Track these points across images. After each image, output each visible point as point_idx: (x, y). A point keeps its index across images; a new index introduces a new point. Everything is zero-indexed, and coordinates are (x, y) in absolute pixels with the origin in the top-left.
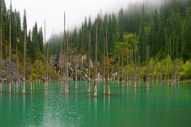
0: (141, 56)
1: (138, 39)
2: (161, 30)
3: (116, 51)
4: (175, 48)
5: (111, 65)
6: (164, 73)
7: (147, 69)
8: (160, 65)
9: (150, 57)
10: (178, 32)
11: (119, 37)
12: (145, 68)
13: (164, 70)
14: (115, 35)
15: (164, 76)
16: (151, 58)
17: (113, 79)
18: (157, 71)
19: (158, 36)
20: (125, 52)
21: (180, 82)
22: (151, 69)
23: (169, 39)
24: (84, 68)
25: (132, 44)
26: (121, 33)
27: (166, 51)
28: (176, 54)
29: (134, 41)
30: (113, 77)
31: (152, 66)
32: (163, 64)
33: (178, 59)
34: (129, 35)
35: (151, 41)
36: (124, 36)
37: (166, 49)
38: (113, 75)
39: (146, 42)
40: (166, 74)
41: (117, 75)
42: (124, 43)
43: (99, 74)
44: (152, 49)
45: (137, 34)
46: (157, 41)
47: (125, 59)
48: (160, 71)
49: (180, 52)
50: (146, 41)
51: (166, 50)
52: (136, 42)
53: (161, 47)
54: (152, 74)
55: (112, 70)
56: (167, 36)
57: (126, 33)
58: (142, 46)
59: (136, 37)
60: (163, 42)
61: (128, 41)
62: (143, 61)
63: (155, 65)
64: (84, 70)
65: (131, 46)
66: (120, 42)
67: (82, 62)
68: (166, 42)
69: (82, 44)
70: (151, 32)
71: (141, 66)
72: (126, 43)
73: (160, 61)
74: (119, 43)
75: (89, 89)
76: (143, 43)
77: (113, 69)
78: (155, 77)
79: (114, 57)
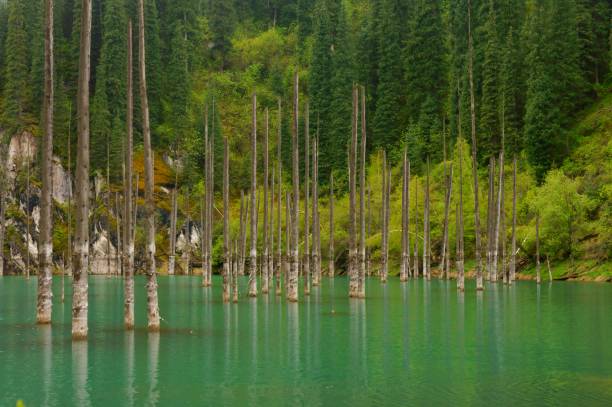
0: (321, 147)
1: (310, 56)
2: (425, 16)
3: (192, 119)
4: (495, 103)
5: (165, 190)
6: (437, 232)
7: (352, 217)
8: (421, 193)
9: (370, 149)
10: (509, 24)
11: (211, 45)
12: (341, 208)
13: (441, 218)
14: (191, 34)
15: (438, 249)
16: (372, 157)
17: (177, 266)
18: (405, 223)
19: (412, 42)
20: (242, 123)
21: (521, 276)
22: (375, 213)
23: (463, 60)
24: (22, 206)
25: (278, 80)
26: (217, 23)
27: (447, 122)
28: (497, 138)
29: (285, 66)
30: (180, 253)
31: (378, 197)
32: (437, 189)
33: (510, 158)
34: (265, 35)
35: (376, 67)
36: (233, 41)
37: (448, 108)
38: (180, 244)
39: (349, 72)
40: (450, 235)
41: (201, 246)
42: (234, 79)
43: (103, 239)
44: (378, 111)
45: (305, 32)
46: (403, 71)
47: (241, 160)
48: (418, 221)
49: (520, 126)
50: (352, 67)
51: (451, 116)
52: (297, 73)
53: (423, 99)
54: (378, 235)
55: (174, 219)
56: (453, 43)
57: (248, 22)
58: (327, 91)
59: (300, 44)
60: (435, 77)
61: (255, 67)
62: (334, 173)
63: (393, 191)
64: (18, 219)
65: (271, 95)
66: (217, 70)
67: (12, 175)
68: (450, 75)
69: (8, 75)
70: (376, 24)
71: (322, 195)
72: (247, 79)
73: (417, 170)
74: (212, 74)
75: (48, 303)
76: (332, 80)
77: (180, 214)
78: (396, 255)
79: (185, 149)
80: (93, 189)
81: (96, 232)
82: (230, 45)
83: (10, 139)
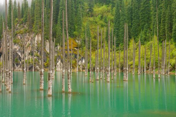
0: (117, 37)
1: (114, 13)
2: (145, 2)
3: (83, 30)
4: (164, 25)
5: (76, 49)
6: (148, 60)
7: (124, 56)
8: (144, 50)
9: (130, 38)
10: (169, 4)
11: (88, 10)
12: (122, 54)
13: (149, 57)
14: (83, 7)
15: (148, 65)
16: (131, 40)
17: (79, 69)
18: (139, 58)
19: (142, 9)
20: (96, 31)
21: (171, 73)
22: (132, 55)
23: (156, 14)
24: (39, 53)
25: (106, 19)
26: (90, 4)
27: (151, 30)
28: (165, 35)
29: (108, 15)
30: (80, 66)
31: (132, 51)
32: (148, 49)
33: (168, 41)
34: (102, 7)
35: (132, 16)
36: (94, 9)
37: (152, 27)
38: (80, 63)
39: (125, 17)
40: (152, 61)
41: (85, 64)
42: (94, 19)
43: (60, 62)
44: (132, 28)
45: (113, 6)
46: (139, 17)
47: (96, 41)
48: (143, 57)
49: (171, 32)
50: (125, 16)
51: (152, 29)
52: (111, 17)
53: (145, 24)
54: (132, 61)
55: (78, 57)
56: (153, 9)
57: (98, 4)
58: (119, 22)
59: (112, 10)
60: (148, 18)
61: (100, 16)
62: (121, 44)
63: (136, 49)
64: (38, 57)
65: (104, 24)
66: (89, 17)
67: (36, 45)
68: (152, 18)
69: (35, 19)
70: (132, 4)
71: (117, 50)
72: (97, 19)
73: (143, 44)
74: (88, 18)
75: (43, 84)
76: (120, 19)
77: (80, 55)
78: (137, 66)
79: (81, 38)
80: (57, 49)
81: (58, 60)
82: (93, 10)
83: (36, 35)
